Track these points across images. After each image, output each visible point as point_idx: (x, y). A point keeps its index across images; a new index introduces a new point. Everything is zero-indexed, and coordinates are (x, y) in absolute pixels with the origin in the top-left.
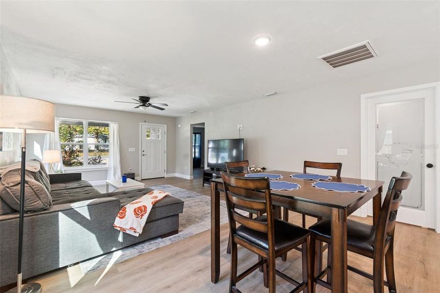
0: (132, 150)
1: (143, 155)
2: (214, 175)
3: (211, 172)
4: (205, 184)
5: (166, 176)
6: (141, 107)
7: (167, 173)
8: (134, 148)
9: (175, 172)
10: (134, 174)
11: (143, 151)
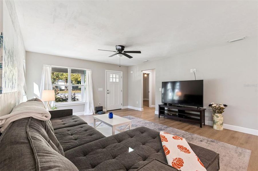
0: (100, 89)
1: (108, 93)
2: (166, 108)
3: (163, 107)
4: (160, 116)
5: (122, 108)
6: (118, 55)
7: (123, 106)
8: (102, 89)
9: (128, 105)
10: (102, 107)
11: (108, 90)
